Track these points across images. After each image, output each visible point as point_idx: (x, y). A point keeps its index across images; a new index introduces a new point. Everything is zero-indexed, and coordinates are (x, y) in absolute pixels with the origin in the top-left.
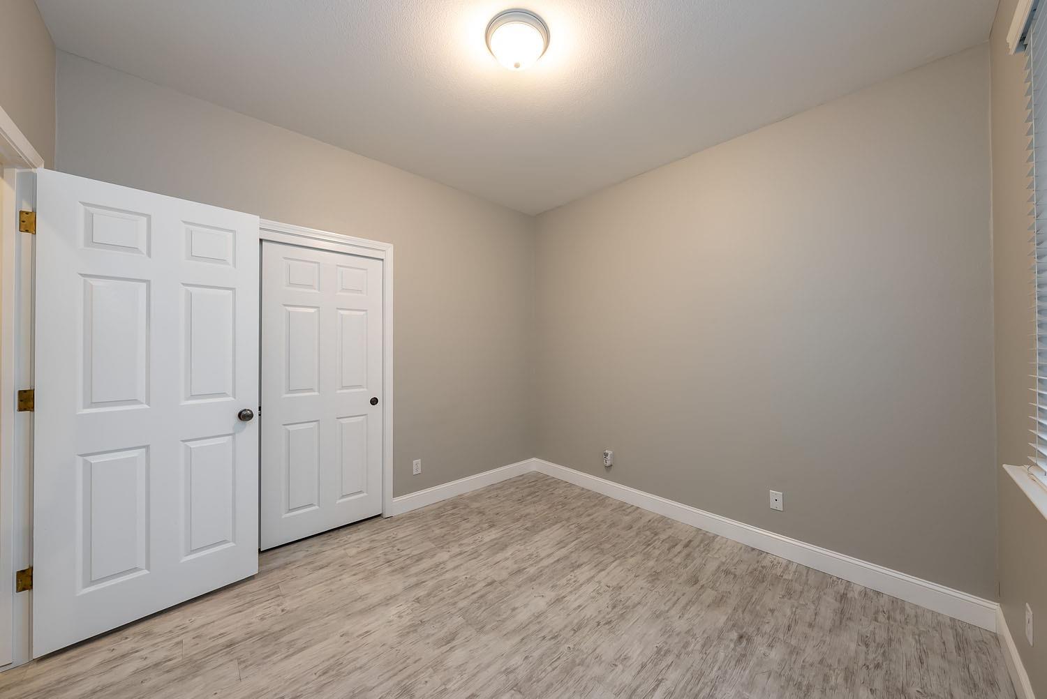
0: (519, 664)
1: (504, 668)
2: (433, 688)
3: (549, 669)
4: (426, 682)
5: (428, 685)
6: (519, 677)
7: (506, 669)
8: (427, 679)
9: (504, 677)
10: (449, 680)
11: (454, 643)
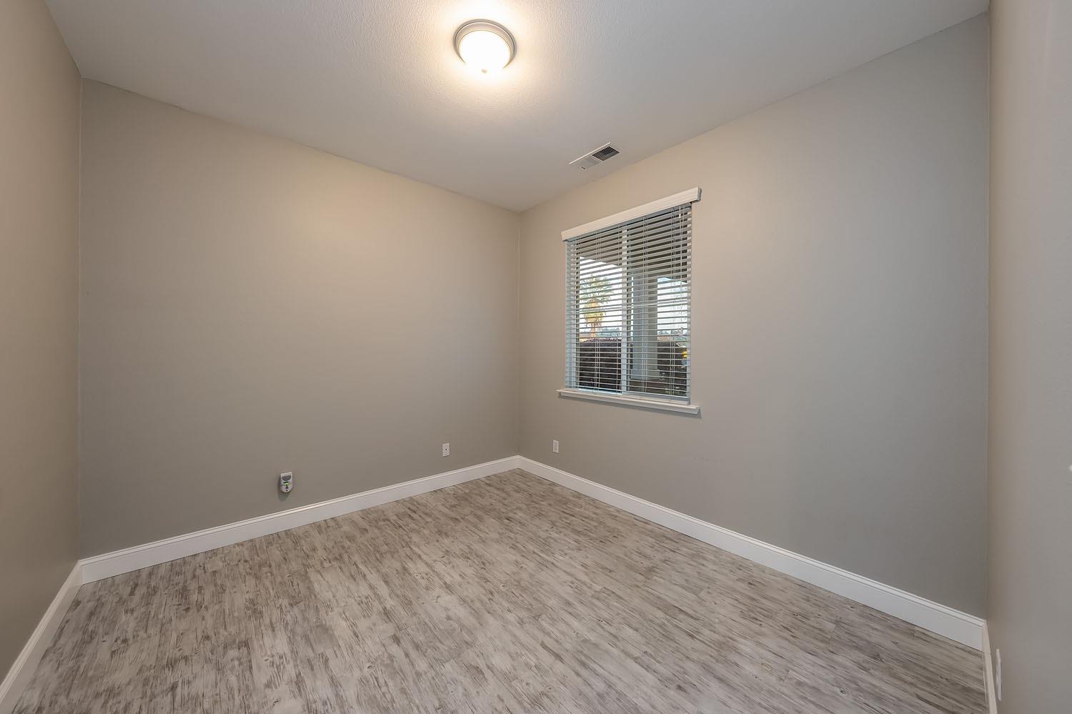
0: (515, 615)
1: (518, 625)
2: (534, 677)
3: (521, 598)
4: (527, 684)
5: (530, 681)
6: (527, 615)
7: (518, 623)
8: (524, 684)
9: (527, 624)
10: (527, 664)
11: (482, 666)
